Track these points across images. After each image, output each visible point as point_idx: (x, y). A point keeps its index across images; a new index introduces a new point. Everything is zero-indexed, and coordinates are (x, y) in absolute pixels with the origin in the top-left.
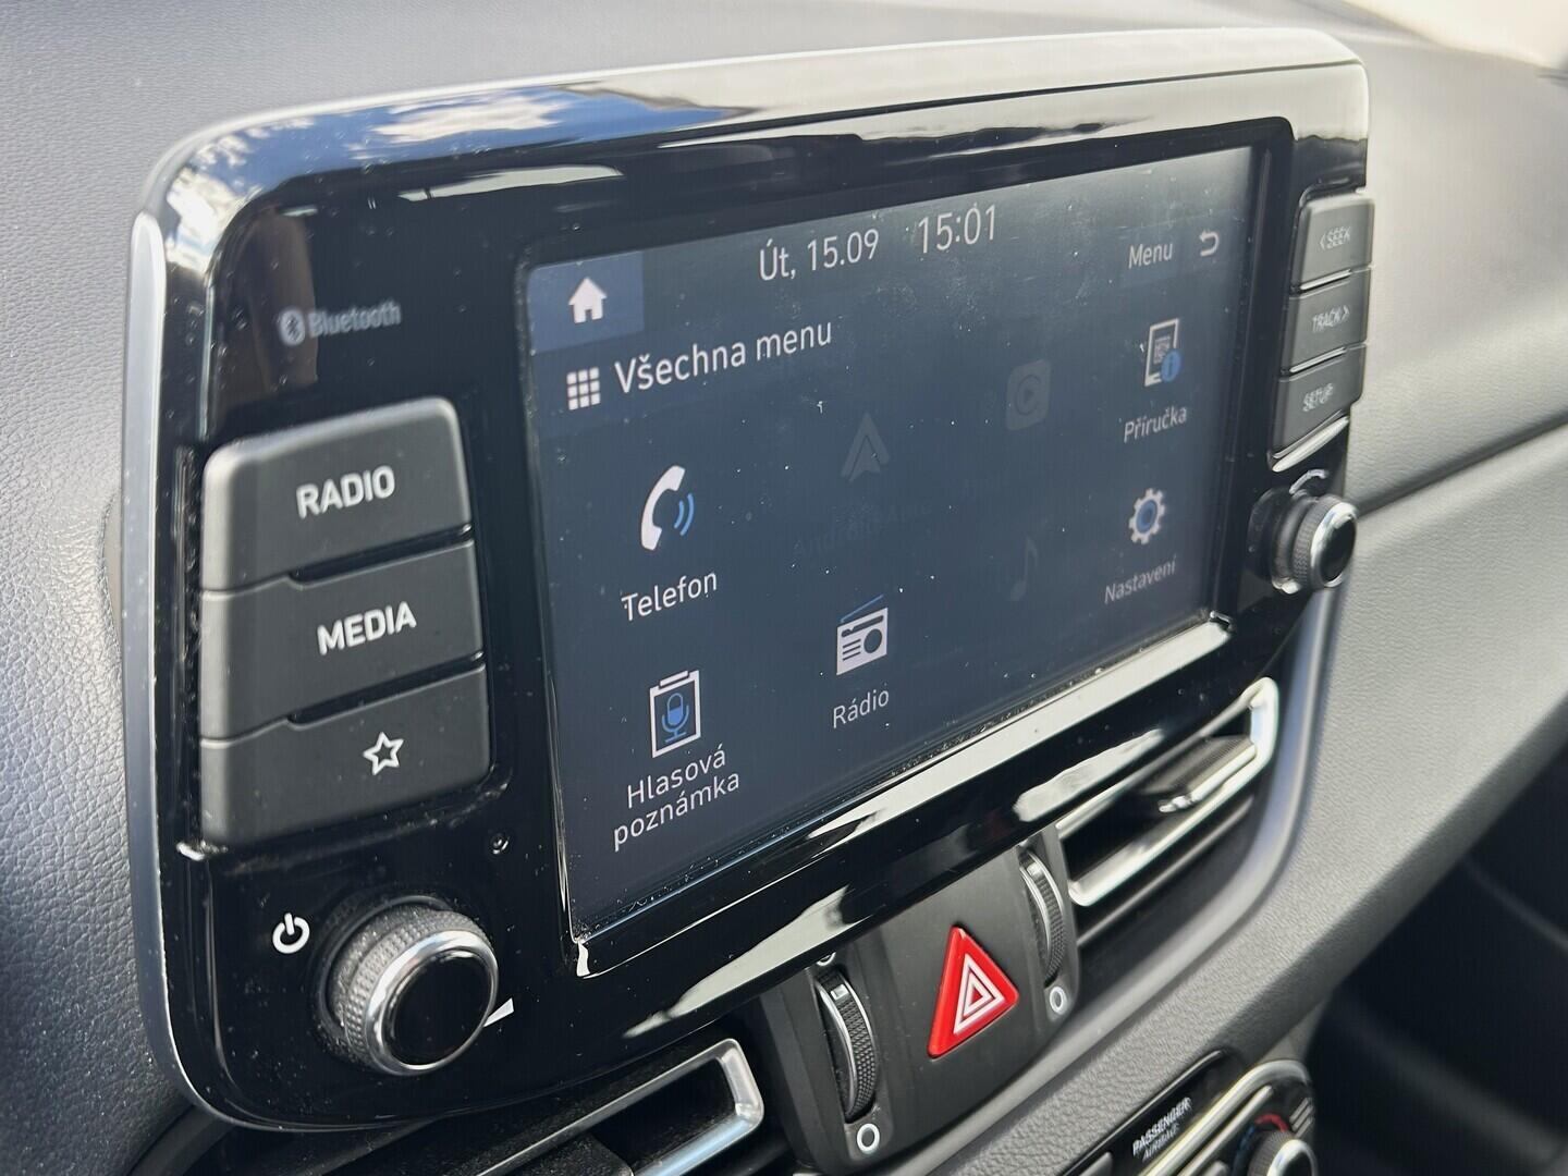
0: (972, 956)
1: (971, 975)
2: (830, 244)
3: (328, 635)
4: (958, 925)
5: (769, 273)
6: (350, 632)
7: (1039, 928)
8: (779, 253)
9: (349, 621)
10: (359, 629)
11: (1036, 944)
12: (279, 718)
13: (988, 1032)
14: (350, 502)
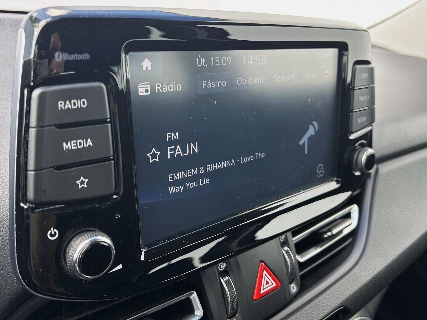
0: (265, 270)
1: (266, 276)
2: (217, 59)
3: (66, 146)
4: (262, 261)
5: (200, 64)
6: (73, 145)
7: (287, 265)
8: (202, 59)
9: (72, 142)
10: (75, 144)
11: (286, 270)
12: (50, 168)
13: (271, 295)
14: (73, 107)
